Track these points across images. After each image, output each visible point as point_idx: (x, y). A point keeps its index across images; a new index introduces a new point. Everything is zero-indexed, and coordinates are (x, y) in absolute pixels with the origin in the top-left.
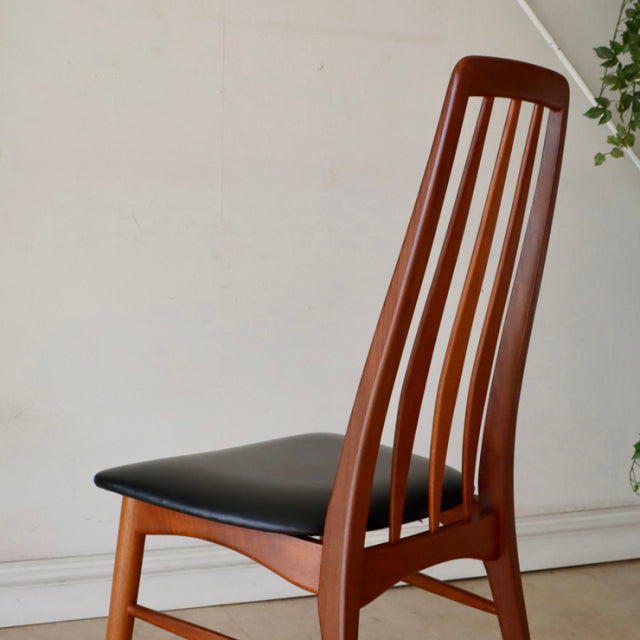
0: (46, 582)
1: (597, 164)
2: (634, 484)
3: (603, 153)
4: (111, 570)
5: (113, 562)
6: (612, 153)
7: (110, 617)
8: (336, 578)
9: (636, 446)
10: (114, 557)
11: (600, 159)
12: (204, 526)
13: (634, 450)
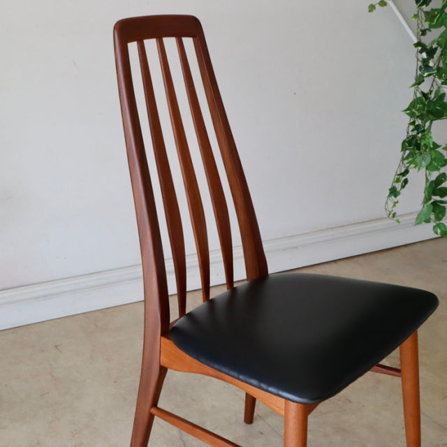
0: (36, 298)
1: (370, 11)
2: (388, 213)
3: (374, 4)
6: (379, 4)
9: (390, 190)
11: (372, 8)
13: (389, 192)
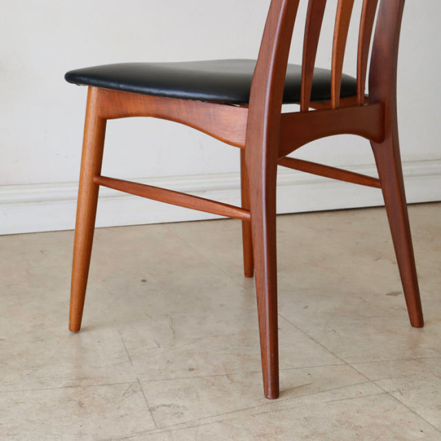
0: (26, 202)
4: (76, 194)
5: (77, 188)
7: (76, 230)
8: (260, 130)
10: (78, 184)
12: (153, 105)
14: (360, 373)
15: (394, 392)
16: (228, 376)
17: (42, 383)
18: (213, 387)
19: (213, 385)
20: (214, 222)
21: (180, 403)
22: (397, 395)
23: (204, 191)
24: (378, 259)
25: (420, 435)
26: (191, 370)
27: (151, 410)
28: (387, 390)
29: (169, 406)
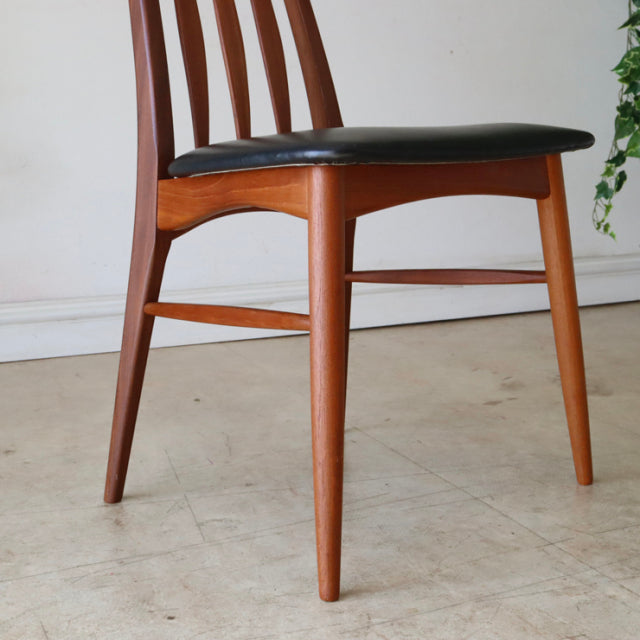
2: (597, 223)
9: (597, 187)
13: (596, 191)
14: (446, 481)
15: (484, 497)
16: (291, 489)
17: (73, 503)
18: (274, 501)
19: (273, 498)
20: (284, 339)
21: (233, 517)
22: (488, 501)
23: (271, 303)
24: (476, 370)
25: (512, 537)
26: (247, 485)
27: (199, 525)
28: (476, 495)
29: (221, 520)
